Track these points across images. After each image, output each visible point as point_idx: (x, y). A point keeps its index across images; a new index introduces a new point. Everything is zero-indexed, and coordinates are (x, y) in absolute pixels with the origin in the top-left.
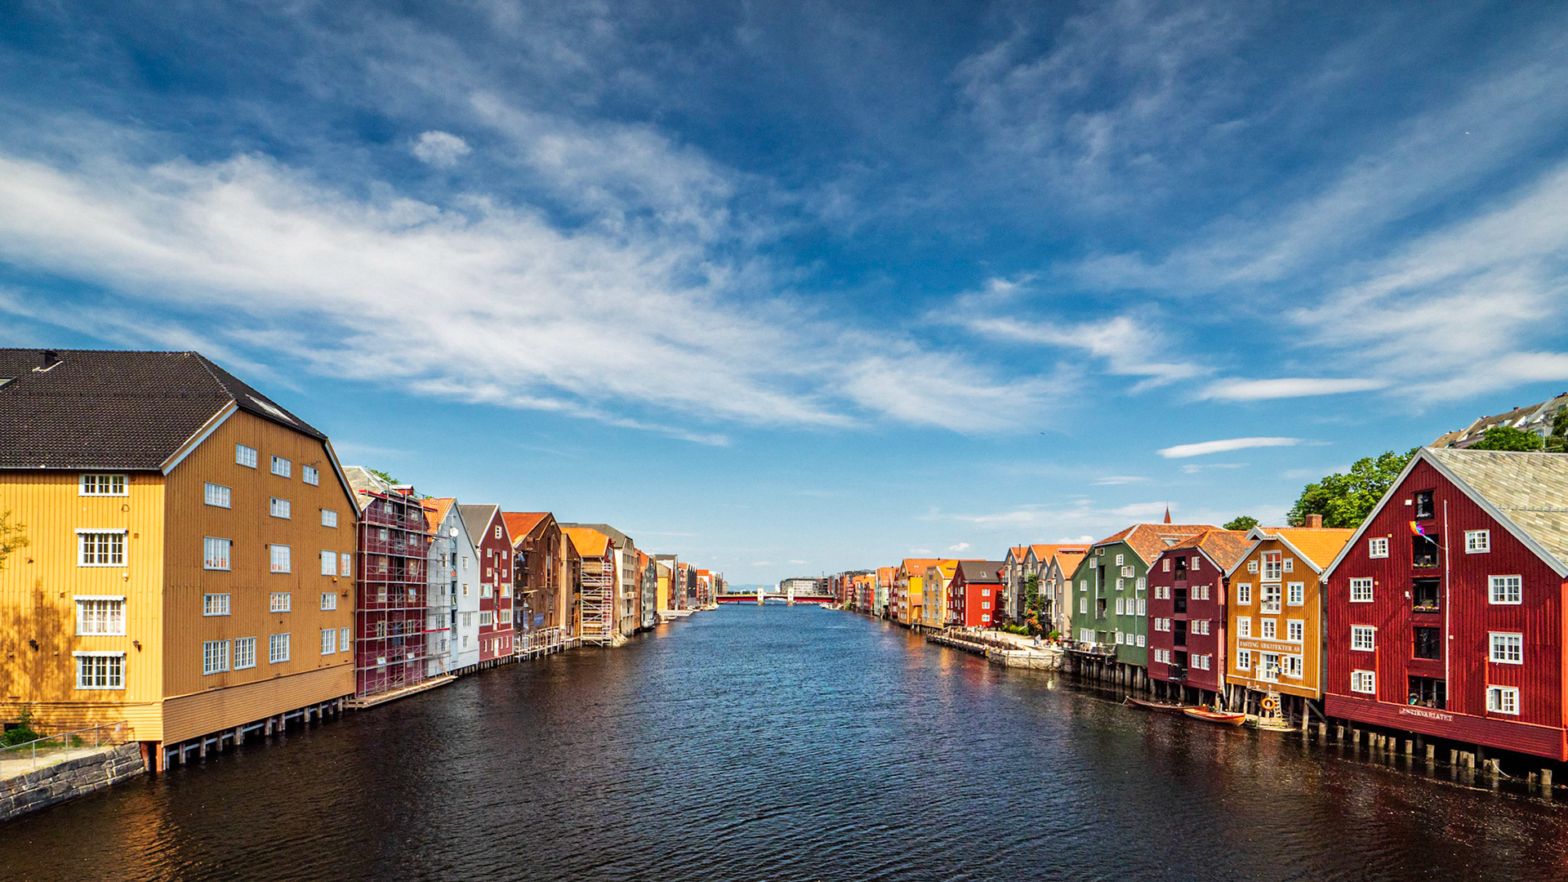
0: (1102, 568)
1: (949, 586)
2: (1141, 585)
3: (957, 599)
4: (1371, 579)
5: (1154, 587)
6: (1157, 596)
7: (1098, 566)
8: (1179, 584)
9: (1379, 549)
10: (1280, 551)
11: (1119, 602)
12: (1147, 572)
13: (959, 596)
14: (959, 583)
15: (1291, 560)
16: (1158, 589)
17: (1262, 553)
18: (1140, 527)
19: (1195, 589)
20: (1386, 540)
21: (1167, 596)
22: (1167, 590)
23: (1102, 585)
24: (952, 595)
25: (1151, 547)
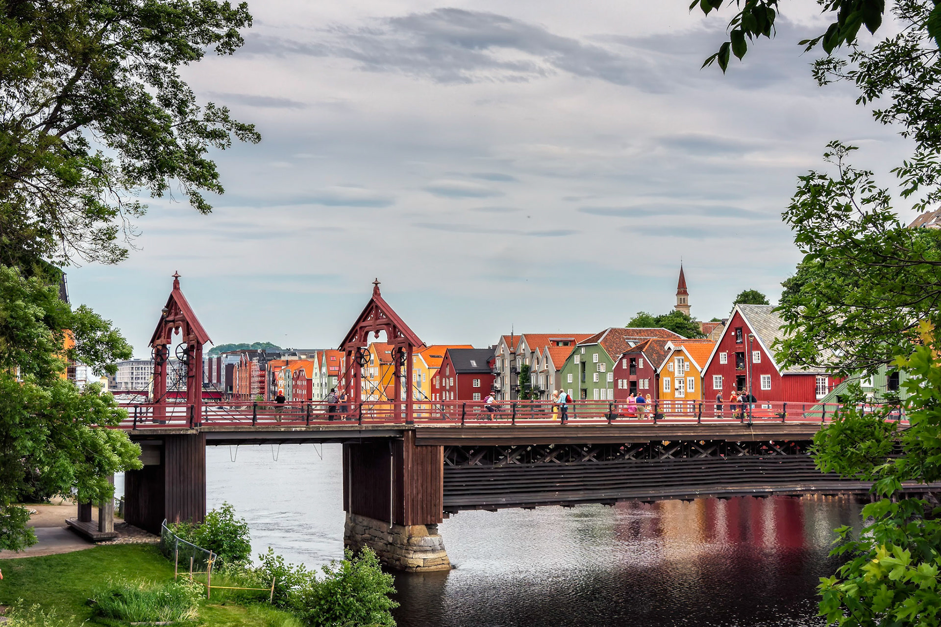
0: (583, 364)
1: (434, 376)
2: (610, 377)
3: (446, 390)
4: (721, 376)
5: (617, 380)
6: (620, 387)
7: (580, 362)
8: (633, 378)
9: (723, 360)
10: (683, 358)
11: (596, 391)
12: (613, 369)
13: (448, 388)
14: (448, 374)
15: (688, 363)
16: (620, 381)
17: (675, 357)
18: (611, 331)
19: (641, 381)
20: (726, 354)
21: (625, 387)
22: (625, 381)
23: (584, 377)
24: (438, 387)
25: (618, 348)
